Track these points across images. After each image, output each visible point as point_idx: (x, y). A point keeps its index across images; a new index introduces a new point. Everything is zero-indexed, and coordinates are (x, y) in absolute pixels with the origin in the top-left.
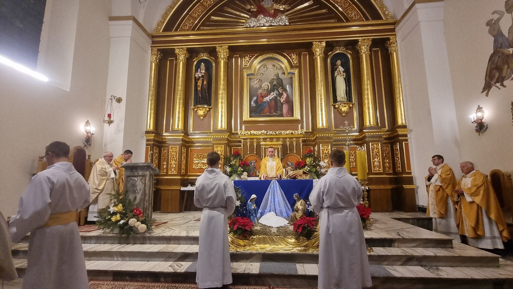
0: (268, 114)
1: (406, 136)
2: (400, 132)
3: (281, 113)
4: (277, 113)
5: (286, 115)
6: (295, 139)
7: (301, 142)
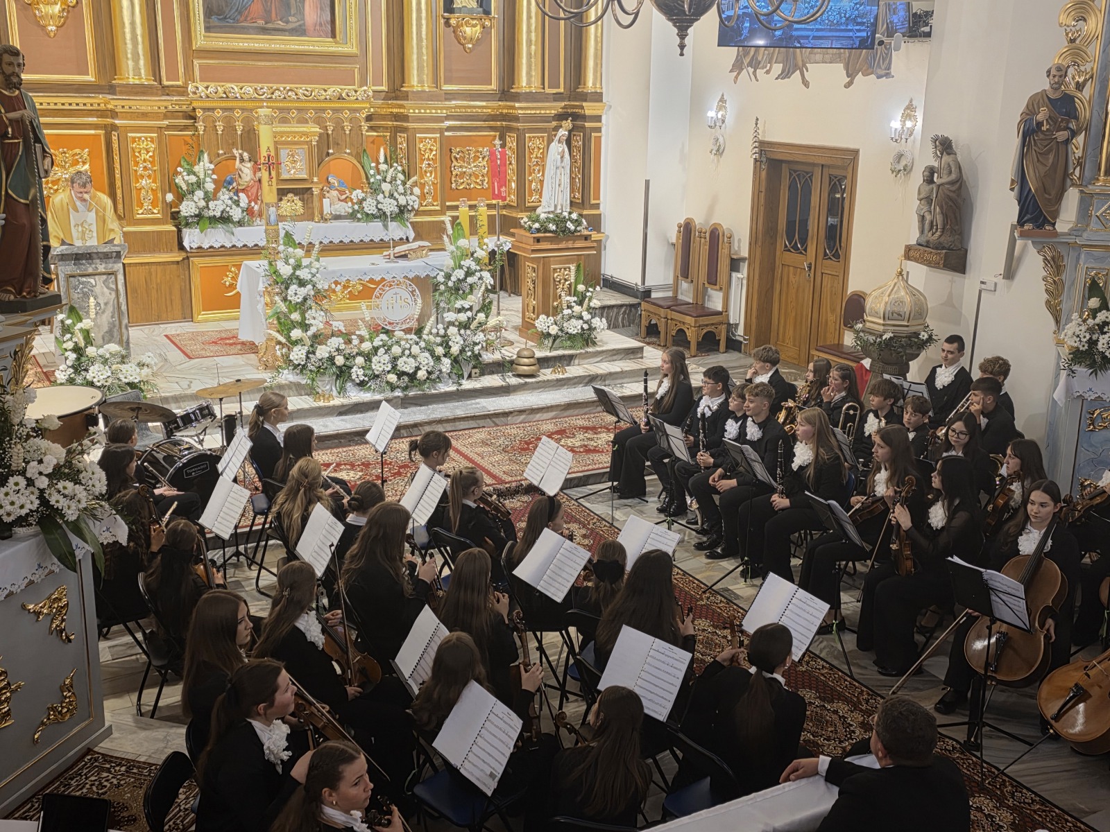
0: (261, 23)
1: (598, 118)
2: (589, 108)
3: (301, 23)
4: (287, 22)
5: (315, 29)
6: (347, 114)
7: (363, 124)
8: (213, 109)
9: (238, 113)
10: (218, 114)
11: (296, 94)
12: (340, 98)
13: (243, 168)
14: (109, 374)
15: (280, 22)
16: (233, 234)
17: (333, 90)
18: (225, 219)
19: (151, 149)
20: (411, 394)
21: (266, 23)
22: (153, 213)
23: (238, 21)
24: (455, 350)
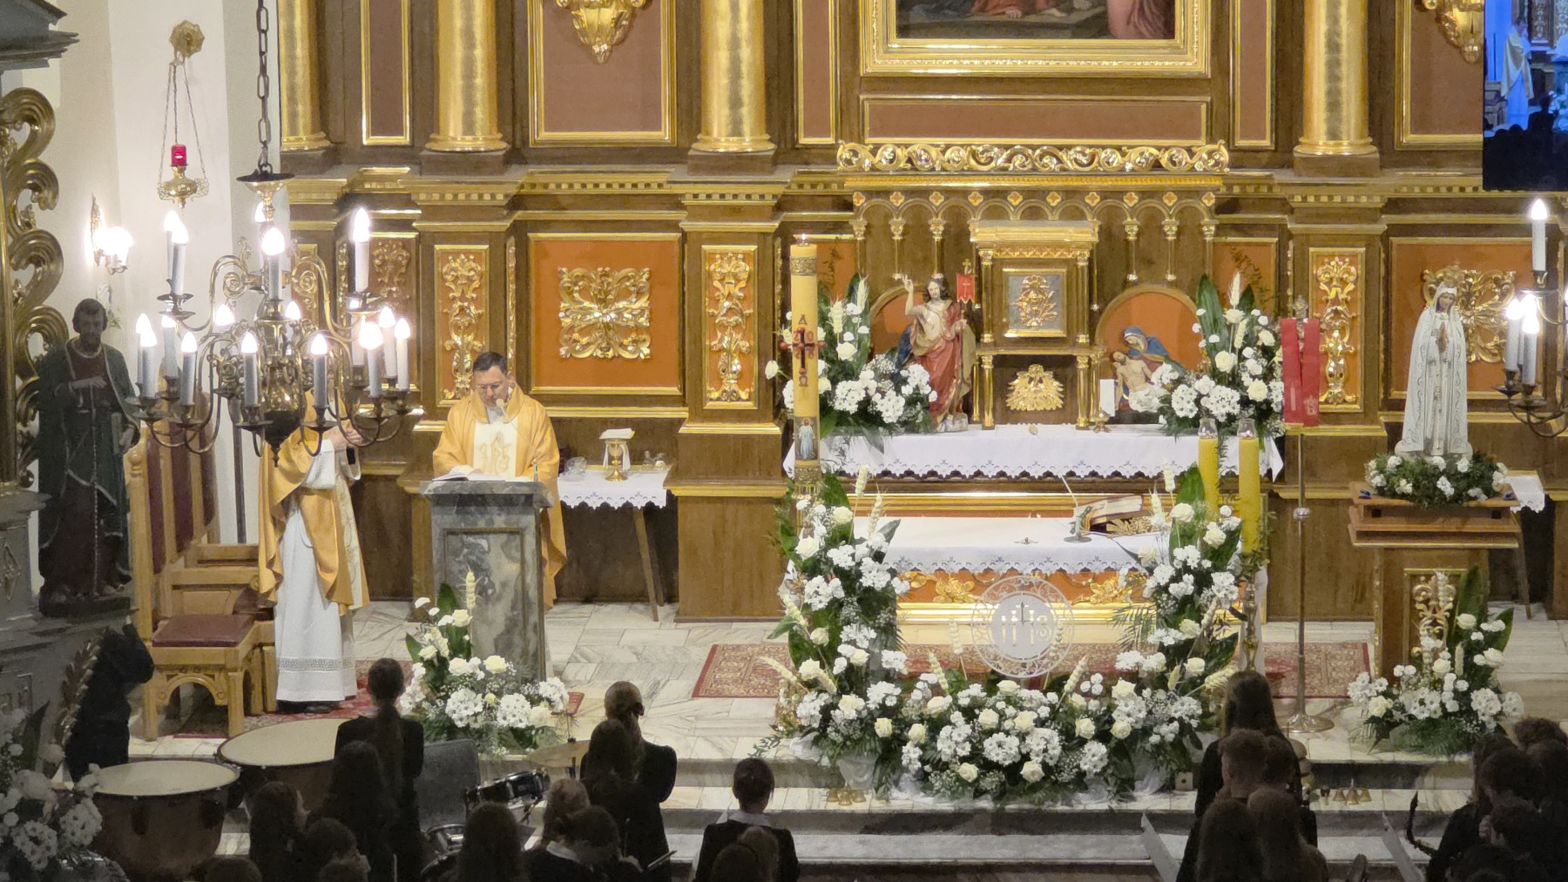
0: (1014, 13)
3: (1098, 10)
4: (1069, 10)
5: (1128, 23)
6: (1170, 200)
7: (1206, 220)
8: (885, 193)
9: (937, 201)
10: (898, 201)
11: (1060, 161)
12: (1157, 165)
13: (925, 312)
14: (479, 709)
15: (1054, 11)
16: (882, 450)
17: (1143, 150)
18: (867, 417)
19: (745, 276)
20: (1012, 807)
21: (1026, 14)
22: (739, 399)
23: (966, 13)
24: (1121, 728)
